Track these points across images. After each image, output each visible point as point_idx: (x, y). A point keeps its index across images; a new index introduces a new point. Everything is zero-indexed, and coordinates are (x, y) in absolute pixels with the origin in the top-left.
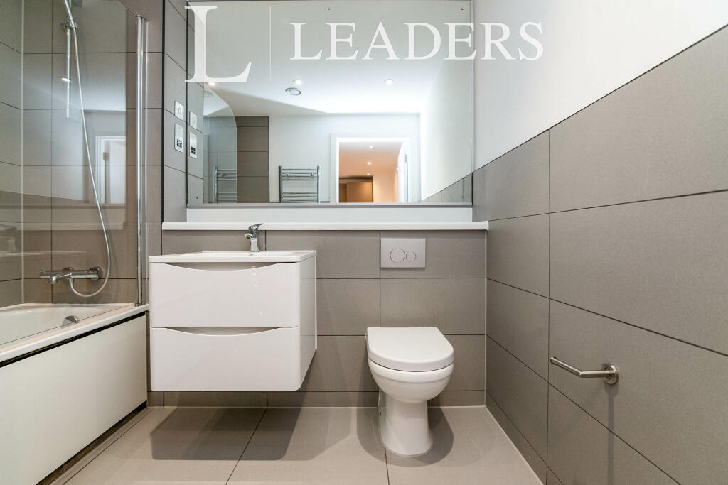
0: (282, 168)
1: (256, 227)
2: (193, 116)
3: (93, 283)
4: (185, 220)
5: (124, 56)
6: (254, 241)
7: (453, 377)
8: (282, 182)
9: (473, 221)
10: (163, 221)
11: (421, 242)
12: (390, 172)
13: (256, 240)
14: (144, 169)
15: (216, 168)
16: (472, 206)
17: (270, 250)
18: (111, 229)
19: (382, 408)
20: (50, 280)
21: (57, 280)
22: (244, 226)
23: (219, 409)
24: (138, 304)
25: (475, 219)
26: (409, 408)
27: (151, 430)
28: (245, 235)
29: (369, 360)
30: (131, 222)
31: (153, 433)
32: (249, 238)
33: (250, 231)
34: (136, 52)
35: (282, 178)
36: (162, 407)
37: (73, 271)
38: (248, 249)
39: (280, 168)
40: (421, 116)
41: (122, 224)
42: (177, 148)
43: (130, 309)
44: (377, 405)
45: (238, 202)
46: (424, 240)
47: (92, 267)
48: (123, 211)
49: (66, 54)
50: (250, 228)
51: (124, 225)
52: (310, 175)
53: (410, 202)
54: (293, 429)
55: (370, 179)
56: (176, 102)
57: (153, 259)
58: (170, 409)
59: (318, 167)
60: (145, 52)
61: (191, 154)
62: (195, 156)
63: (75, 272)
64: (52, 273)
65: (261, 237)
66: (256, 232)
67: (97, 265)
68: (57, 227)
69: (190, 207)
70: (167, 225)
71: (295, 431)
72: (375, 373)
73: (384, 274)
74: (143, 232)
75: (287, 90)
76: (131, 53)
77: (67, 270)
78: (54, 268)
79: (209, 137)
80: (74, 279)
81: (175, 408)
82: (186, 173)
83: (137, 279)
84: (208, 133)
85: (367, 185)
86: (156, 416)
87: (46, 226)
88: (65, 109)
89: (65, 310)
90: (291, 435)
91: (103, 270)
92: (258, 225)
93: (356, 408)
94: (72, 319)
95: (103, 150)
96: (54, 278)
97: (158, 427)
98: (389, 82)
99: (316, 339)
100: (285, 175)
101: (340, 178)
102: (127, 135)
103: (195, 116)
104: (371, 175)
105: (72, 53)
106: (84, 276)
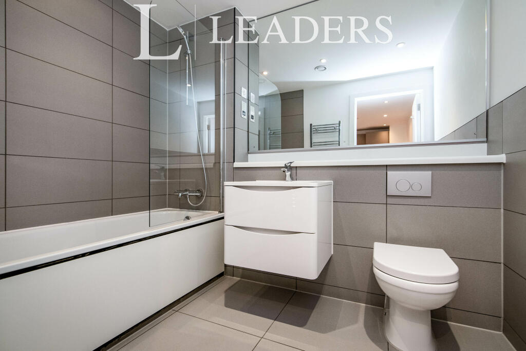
0: (313, 125)
1: (289, 164)
2: (252, 95)
3: (199, 198)
4: (247, 161)
5: (214, 64)
6: (288, 174)
7: (457, 294)
8: (312, 134)
9: (488, 155)
10: (234, 162)
11: (428, 174)
12: (406, 121)
13: (289, 173)
14: (224, 131)
15: (269, 129)
16: (487, 142)
17: (299, 180)
18: (208, 167)
19: (387, 310)
20: (178, 195)
21: (182, 195)
22: (282, 164)
23: (265, 285)
24: (220, 212)
25: (489, 153)
26: (413, 314)
27: (225, 289)
28: (282, 169)
29: (374, 267)
30: (217, 163)
31: (226, 291)
32: (284, 172)
33: (286, 167)
34: (220, 61)
35: (313, 132)
36: (232, 277)
37: (189, 191)
38: (285, 179)
39: (311, 125)
40: (434, 69)
41: (212, 164)
42: (242, 116)
43: (215, 214)
44: (383, 307)
45: (282, 149)
46: (430, 173)
47: (198, 189)
48: (213, 157)
49: (186, 69)
50: (285, 165)
51: (214, 165)
52: (333, 128)
53: (423, 141)
54: (313, 309)
55: (387, 128)
56: (242, 88)
57: (226, 183)
58: (237, 279)
59: (340, 122)
60: (224, 60)
61: (251, 120)
62: (253, 121)
63: (190, 192)
64: (180, 191)
65: (292, 170)
66: (289, 167)
67: (200, 188)
68: (183, 166)
69: (250, 153)
70: (236, 164)
71: (314, 311)
72: (379, 278)
73: (390, 200)
74: (223, 169)
75: (315, 68)
76: (217, 62)
77: (186, 190)
78: (181, 190)
79: (264, 108)
80: (189, 195)
81: (239, 279)
82: (248, 132)
83: (220, 197)
84: (264, 107)
85: (384, 134)
86: (229, 281)
87: (177, 166)
88: (186, 100)
89: (185, 213)
90: (312, 312)
91: (204, 191)
92: (291, 163)
93: (364, 305)
94: (188, 218)
95: (207, 124)
96: (180, 194)
97: (230, 288)
98: (400, 46)
99: (332, 246)
100: (315, 130)
101: (358, 130)
102: (215, 114)
103: (254, 95)
104: (388, 125)
105: (189, 68)
106: (194, 194)
